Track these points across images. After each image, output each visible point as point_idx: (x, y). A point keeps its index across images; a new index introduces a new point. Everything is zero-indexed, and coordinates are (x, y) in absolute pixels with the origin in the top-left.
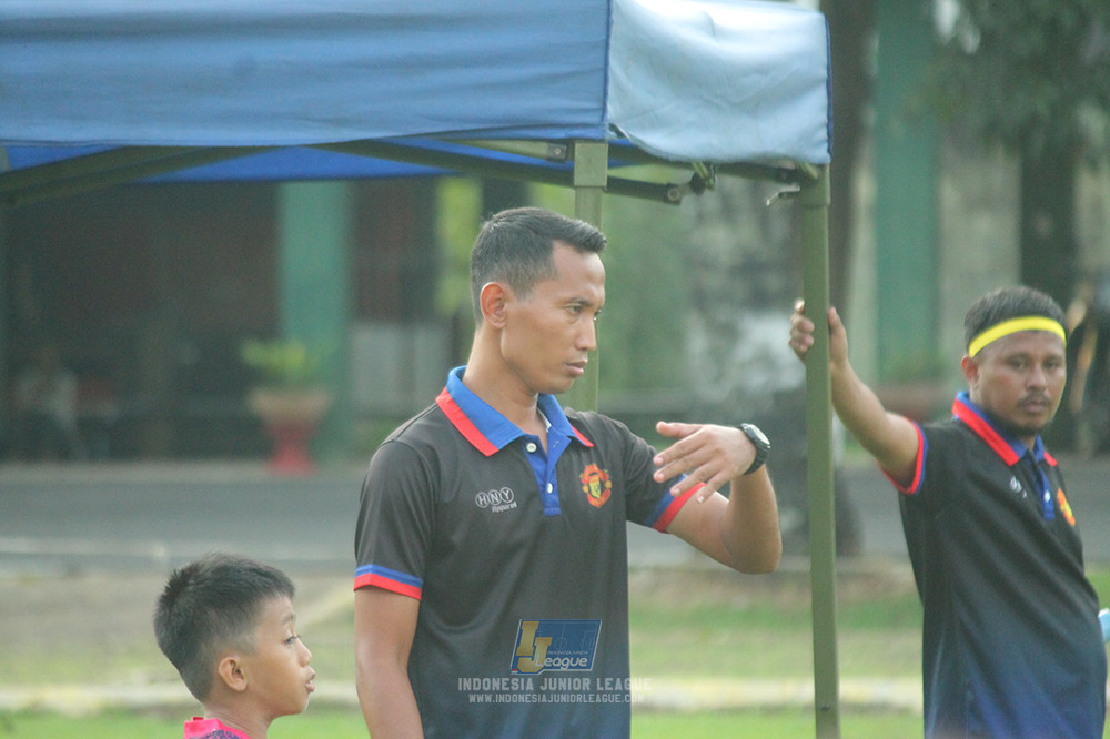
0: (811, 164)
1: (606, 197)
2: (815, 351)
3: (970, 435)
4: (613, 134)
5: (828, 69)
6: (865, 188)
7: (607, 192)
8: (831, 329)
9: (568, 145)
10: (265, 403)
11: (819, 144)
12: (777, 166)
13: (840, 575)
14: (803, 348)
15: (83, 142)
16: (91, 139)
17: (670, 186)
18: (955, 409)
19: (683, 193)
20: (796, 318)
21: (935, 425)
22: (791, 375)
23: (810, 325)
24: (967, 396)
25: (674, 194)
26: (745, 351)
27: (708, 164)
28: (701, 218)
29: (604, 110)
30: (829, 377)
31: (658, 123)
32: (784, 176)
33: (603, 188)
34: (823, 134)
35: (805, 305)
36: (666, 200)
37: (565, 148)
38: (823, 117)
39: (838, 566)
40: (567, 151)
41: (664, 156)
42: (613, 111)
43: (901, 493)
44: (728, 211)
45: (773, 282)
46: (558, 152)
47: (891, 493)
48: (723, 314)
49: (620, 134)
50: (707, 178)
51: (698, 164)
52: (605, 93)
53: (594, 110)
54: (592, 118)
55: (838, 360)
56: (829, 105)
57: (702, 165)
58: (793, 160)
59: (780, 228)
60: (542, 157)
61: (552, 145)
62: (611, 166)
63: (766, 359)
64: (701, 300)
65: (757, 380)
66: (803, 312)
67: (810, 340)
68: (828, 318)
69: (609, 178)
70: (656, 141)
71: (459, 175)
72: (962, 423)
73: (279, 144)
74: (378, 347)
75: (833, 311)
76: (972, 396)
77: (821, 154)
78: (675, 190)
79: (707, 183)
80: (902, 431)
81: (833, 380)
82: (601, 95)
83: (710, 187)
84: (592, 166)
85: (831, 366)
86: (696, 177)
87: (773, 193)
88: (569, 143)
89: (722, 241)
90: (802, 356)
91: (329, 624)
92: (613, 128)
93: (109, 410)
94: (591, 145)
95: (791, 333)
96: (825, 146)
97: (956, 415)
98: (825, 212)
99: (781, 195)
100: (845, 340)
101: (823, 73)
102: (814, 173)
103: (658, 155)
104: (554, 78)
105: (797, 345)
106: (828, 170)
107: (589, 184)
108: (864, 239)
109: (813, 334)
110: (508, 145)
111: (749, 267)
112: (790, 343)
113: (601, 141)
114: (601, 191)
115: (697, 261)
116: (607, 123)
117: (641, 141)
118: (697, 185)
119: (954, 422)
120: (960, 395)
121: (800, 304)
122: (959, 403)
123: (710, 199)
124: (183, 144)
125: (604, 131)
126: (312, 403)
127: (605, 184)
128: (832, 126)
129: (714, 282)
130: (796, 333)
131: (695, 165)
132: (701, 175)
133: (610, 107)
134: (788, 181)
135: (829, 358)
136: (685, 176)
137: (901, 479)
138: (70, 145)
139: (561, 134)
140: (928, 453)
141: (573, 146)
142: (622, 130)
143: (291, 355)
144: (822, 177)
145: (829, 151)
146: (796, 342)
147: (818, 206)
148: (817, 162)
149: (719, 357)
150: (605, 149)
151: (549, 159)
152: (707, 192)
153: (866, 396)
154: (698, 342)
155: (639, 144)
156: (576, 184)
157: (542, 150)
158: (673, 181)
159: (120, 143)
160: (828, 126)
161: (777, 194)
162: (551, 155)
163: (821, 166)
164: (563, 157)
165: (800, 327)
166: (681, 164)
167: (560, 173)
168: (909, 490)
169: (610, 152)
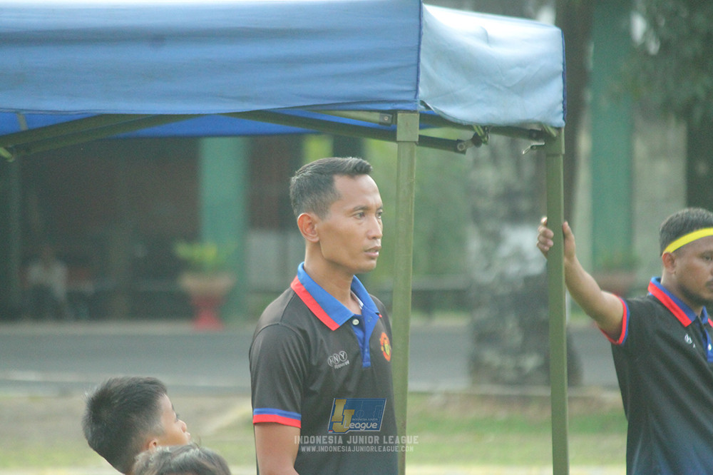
0: (552, 127)
1: (417, 148)
2: (554, 250)
3: (659, 306)
4: (423, 107)
5: (563, 64)
6: (584, 143)
7: (417, 145)
8: (565, 236)
9: (392, 114)
10: (190, 283)
11: (559, 114)
12: (529, 128)
13: (571, 399)
14: (547, 248)
15: (75, 111)
16: (82, 109)
17: (459, 141)
18: (649, 288)
19: (467, 146)
20: (542, 229)
21: (636, 298)
22: (536, 266)
23: (551, 233)
24: (659, 280)
25: (461, 147)
26: (505, 250)
27: (483, 127)
28: (477, 163)
29: (417, 91)
30: (563, 268)
31: (455, 99)
32: (534, 135)
33: (415, 142)
34: (560, 108)
35: (548, 220)
36: (456, 151)
37: (391, 116)
38: (561, 97)
39: (569, 393)
40: (392, 118)
41: (459, 122)
42: (423, 92)
43: (613, 345)
44: (494, 158)
45: (524, 205)
46: (386, 119)
47: (606, 344)
48: (490, 226)
49: (427, 107)
50: (483, 137)
51: (477, 127)
52: (418, 80)
53: (411, 91)
54: (410, 97)
55: (570, 256)
56: (564, 88)
57: (479, 127)
58: (540, 124)
59: (528, 169)
60: (376, 123)
61: (382, 114)
62: (421, 128)
63: (519, 255)
64: (477, 217)
65: (513, 269)
66: (546, 225)
67: (551, 243)
68: (563, 228)
69: (420, 136)
70: (454, 112)
71: (317, 133)
72: (654, 298)
73: (203, 113)
74: (264, 246)
75: (566, 223)
76: (662, 281)
77: (559, 121)
78: (463, 144)
79: (483, 140)
80: (613, 303)
81: (566, 268)
82: (415, 81)
83: (485, 142)
84: (408, 128)
85: (565, 260)
86: (476, 136)
87: (526, 147)
88: (394, 113)
89: (491, 177)
90: (546, 253)
91: (231, 428)
92: (423, 103)
93: (88, 287)
94: (407, 114)
95: (538, 238)
96: (562, 116)
97: (650, 294)
98: (561, 157)
99: (532, 147)
100: (574, 243)
101: (560, 68)
102: (554, 133)
103: (455, 121)
104: (383, 71)
105: (543, 246)
106: (563, 131)
107: (405, 140)
108: (584, 176)
109: (552, 239)
110: (353, 114)
111: (508, 195)
112: (538, 245)
113: (415, 112)
114: (414, 144)
115: (474, 191)
116: (418, 100)
117: (442, 112)
118: (477, 141)
119: (649, 297)
120: (653, 280)
121: (544, 219)
122: (652, 285)
123: (483, 150)
124: (142, 113)
125: (416, 105)
126: (222, 283)
127: (417, 140)
128: (566, 103)
129: (485, 204)
130: (542, 238)
131: (475, 128)
132: (479, 135)
133: (420, 89)
134: (537, 139)
135: (563, 253)
136: (468, 135)
137: (613, 335)
138: (66, 113)
139: (389, 107)
140: (630, 319)
141: (396, 115)
142: (429, 105)
143: (207, 252)
144: (559, 135)
145: (564, 119)
146: (542, 244)
147: (556, 155)
148: (556, 126)
149: (488, 254)
150: (417, 116)
151: (380, 123)
152: (483, 145)
153: (588, 280)
154: (474, 244)
155: (440, 114)
156: (398, 139)
157: (376, 117)
158: (460, 139)
159: (98, 112)
160: (563, 102)
161: (529, 147)
162: (382, 121)
163: (559, 129)
164: (390, 122)
165: (544, 234)
166: (469, 127)
167: (387, 133)
168: (618, 342)
169: (420, 119)
